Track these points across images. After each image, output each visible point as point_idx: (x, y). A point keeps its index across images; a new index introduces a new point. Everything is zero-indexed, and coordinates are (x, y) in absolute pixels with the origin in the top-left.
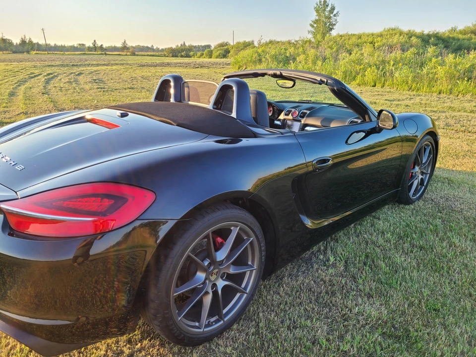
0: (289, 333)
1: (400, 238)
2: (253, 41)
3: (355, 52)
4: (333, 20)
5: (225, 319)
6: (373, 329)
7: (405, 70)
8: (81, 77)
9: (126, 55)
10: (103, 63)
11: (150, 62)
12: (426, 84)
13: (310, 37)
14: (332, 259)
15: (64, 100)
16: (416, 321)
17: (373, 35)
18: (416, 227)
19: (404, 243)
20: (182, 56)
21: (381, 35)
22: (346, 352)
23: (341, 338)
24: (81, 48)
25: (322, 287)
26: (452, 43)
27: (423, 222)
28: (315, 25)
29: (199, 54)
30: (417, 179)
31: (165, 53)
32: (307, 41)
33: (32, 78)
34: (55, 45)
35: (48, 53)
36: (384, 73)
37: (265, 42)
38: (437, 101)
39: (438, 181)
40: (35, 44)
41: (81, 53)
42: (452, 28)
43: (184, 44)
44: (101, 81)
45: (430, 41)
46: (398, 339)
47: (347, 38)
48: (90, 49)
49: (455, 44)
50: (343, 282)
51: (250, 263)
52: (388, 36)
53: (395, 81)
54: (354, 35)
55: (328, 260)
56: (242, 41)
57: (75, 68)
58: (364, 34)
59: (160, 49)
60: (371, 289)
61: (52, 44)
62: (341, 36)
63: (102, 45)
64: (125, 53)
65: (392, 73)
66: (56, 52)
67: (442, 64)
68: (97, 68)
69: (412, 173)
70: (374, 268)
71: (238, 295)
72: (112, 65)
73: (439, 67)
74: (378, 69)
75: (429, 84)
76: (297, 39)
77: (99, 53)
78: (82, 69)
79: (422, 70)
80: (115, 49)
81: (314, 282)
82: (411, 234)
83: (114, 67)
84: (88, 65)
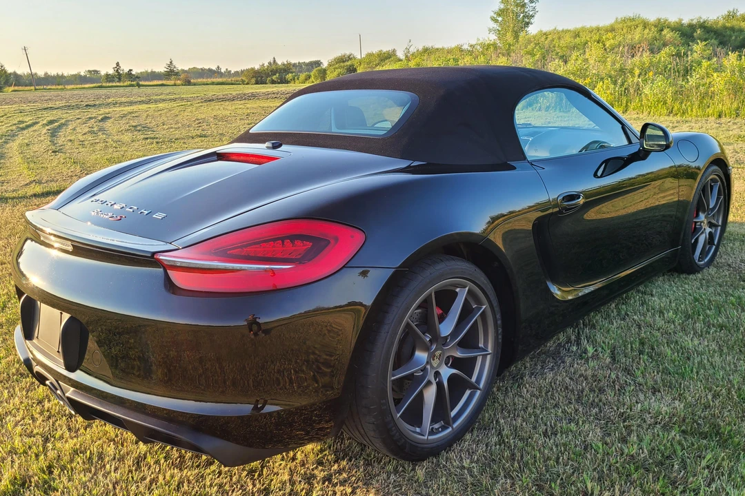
0: (548, 440)
1: (688, 317)
2: (394, 51)
3: (574, 58)
4: (529, 9)
5: (455, 426)
6: (667, 427)
7: (660, 82)
8: (108, 124)
9: (175, 85)
10: (139, 99)
11: (220, 94)
12: (697, 103)
13: (493, 37)
14: (591, 350)
15: (96, 160)
16: (726, 414)
17: (598, 29)
18: (710, 301)
19: (695, 323)
20: (273, 82)
21: (612, 29)
22: (632, 456)
23: (624, 440)
24: (92, 78)
25: (584, 385)
26: (731, 36)
27: (720, 295)
28: (500, 19)
29: (302, 76)
30: (703, 233)
31: (244, 78)
32: (489, 45)
33: (23, 129)
34: (46, 74)
35: (36, 89)
36: (625, 89)
37: (415, 50)
38: (717, 128)
39: (735, 239)
40: (10, 74)
41: (94, 85)
42: (729, 12)
43: (274, 61)
44: (146, 128)
45: (695, 34)
46: (704, 436)
47: (556, 36)
48: (109, 78)
49: (736, 37)
50: (613, 376)
51: (481, 345)
52: (625, 31)
53: (645, 101)
54: (568, 31)
55: (585, 351)
56: (375, 50)
57: (92, 110)
58: (583, 29)
59: (233, 72)
60: (656, 381)
61: (41, 73)
62: (545, 34)
63: (131, 70)
64: (172, 83)
65: (638, 90)
66: (49, 87)
67: (719, 69)
68: (132, 108)
69: (696, 222)
70: (655, 356)
71: (468, 392)
72: (156, 101)
73: (715, 75)
74: (615, 83)
75: (701, 102)
76: (473, 42)
77: (126, 84)
78: (107, 111)
79: (688, 82)
80: (153, 76)
81: (571, 379)
82: (704, 310)
83: (161, 105)
84: (115, 104)
